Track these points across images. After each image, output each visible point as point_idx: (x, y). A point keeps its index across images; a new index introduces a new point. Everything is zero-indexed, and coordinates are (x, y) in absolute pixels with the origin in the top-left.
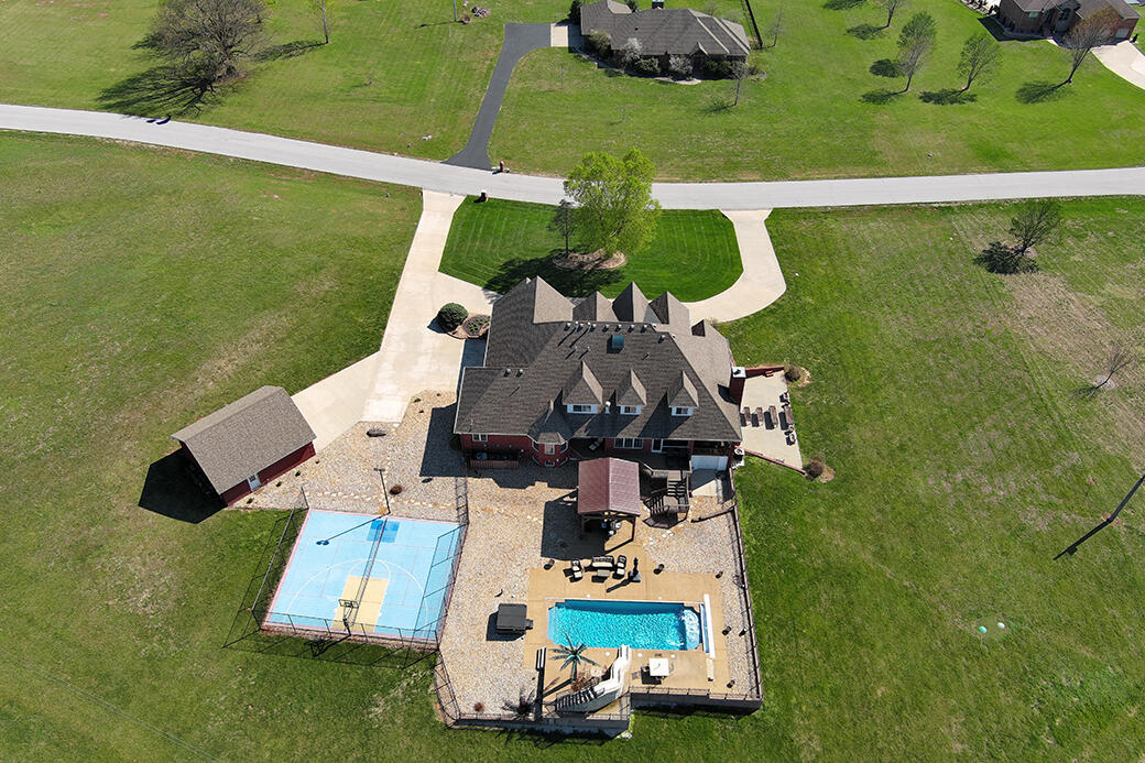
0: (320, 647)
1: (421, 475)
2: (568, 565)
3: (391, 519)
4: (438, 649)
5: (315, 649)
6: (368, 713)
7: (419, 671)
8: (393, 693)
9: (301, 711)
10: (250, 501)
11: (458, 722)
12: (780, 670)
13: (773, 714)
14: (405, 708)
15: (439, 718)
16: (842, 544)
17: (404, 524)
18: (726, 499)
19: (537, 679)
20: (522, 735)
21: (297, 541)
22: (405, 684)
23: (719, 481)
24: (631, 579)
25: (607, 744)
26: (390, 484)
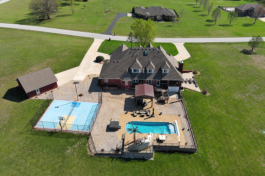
0: (52, 133)
1: (88, 92)
2: (132, 113)
3: (78, 102)
4: (90, 134)
5: (50, 134)
6: (65, 152)
7: (84, 140)
8: (74, 146)
9: (42, 151)
10: (36, 97)
11: (95, 155)
12: (201, 141)
13: (201, 154)
14: (78, 150)
15: (89, 154)
16: (215, 110)
17: (82, 103)
18: (179, 99)
19: (122, 142)
20: (117, 159)
21: (49, 107)
22: (78, 144)
23: (177, 95)
24: (152, 116)
25: (146, 162)
26: (79, 94)
